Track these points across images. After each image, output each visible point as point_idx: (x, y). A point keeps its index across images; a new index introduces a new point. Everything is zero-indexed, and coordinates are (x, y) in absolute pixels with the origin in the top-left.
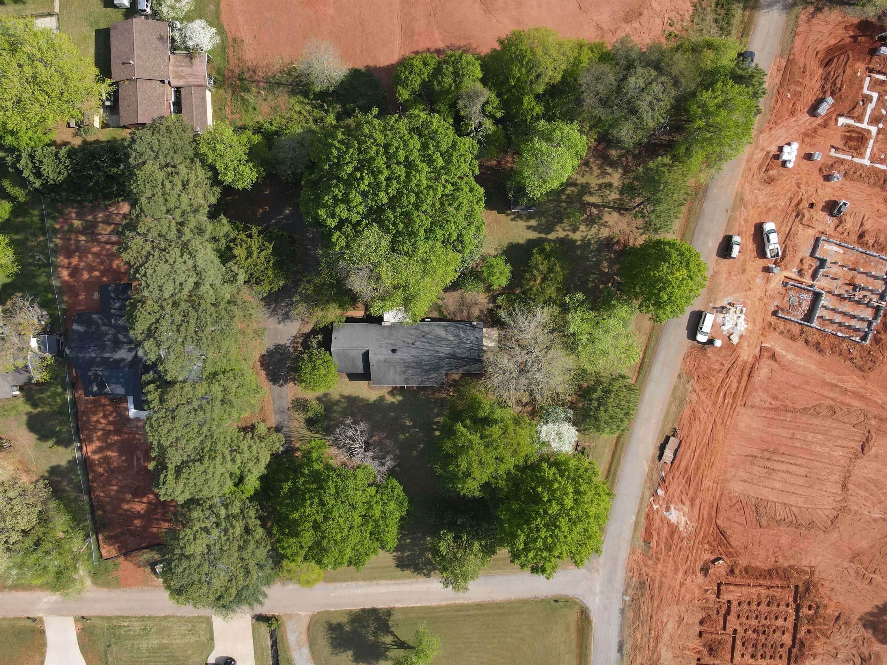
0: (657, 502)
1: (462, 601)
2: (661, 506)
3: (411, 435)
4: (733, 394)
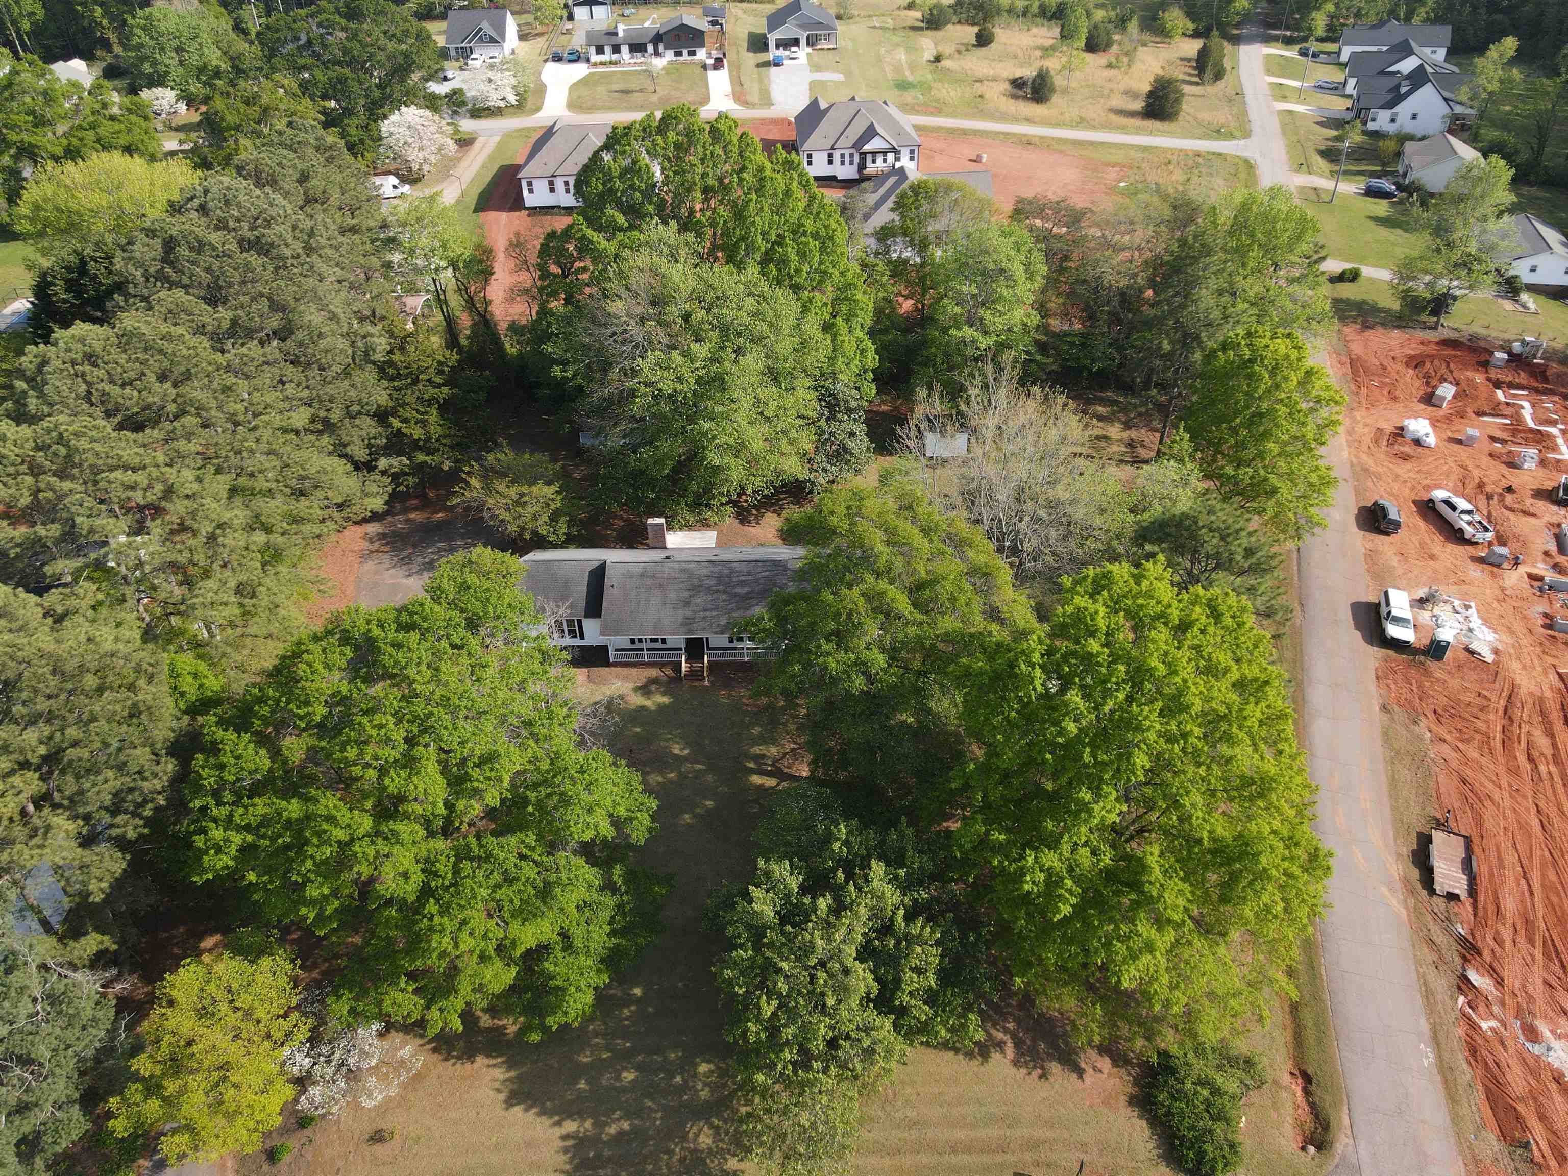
0: (1482, 1009)
2: (1503, 1024)
3: (682, 777)
4: (1549, 757)
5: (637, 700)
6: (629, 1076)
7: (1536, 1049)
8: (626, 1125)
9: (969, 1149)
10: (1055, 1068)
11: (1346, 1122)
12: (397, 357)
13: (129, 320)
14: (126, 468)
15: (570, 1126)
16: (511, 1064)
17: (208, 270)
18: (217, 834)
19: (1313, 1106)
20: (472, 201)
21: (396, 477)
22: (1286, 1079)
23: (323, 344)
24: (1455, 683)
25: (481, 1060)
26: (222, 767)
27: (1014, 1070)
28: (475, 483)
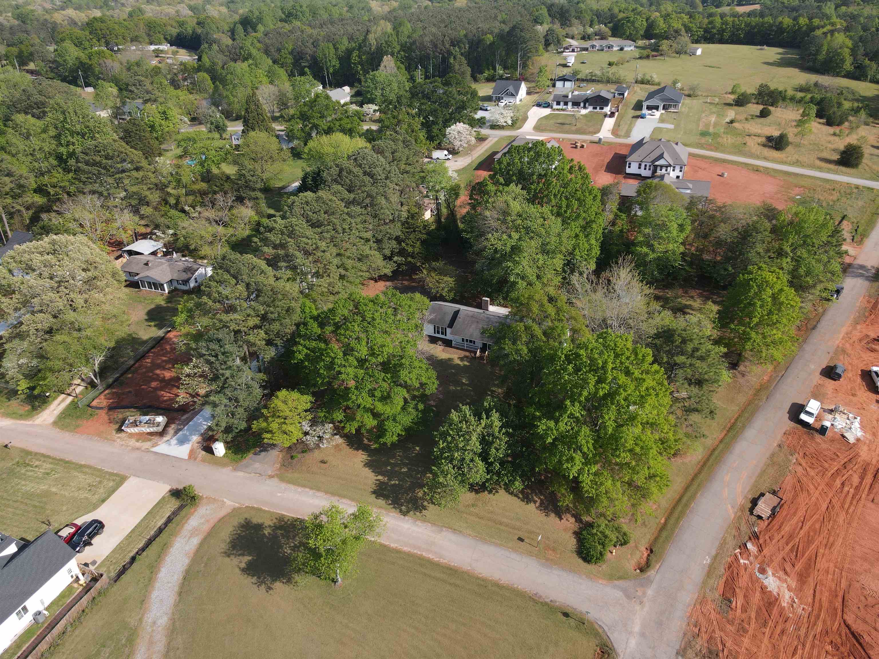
0: (745, 556)
1: (431, 556)
2: (751, 563)
4: (854, 486)
5: (458, 362)
6: (405, 470)
7: (760, 576)
8: (397, 482)
9: (507, 526)
10: (553, 515)
11: (658, 567)
12: (410, 220)
13: (320, 193)
14: (307, 238)
15: (380, 477)
16: (369, 456)
17: (350, 180)
18: (300, 347)
19: (648, 559)
20: (475, 165)
21: (399, 265)
22: (643, 549)
23: (382, 211)
24: (824, 446)
25: (360, 452)
26: (307, 329)
27: (535, 509)
28: (425, 272)
